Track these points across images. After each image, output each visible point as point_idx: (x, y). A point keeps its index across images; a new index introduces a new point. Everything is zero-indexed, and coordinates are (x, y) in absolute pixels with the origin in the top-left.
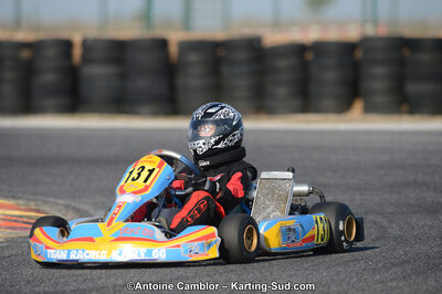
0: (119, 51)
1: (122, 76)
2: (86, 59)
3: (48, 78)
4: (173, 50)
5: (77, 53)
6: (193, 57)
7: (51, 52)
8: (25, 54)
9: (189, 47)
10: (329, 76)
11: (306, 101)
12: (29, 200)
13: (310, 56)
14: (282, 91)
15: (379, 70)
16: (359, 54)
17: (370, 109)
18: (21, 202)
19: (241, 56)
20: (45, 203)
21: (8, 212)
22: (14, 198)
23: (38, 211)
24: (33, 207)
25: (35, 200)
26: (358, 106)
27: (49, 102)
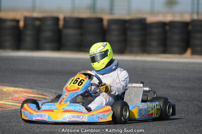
0: (80, 23)
1: (82, 34)
2: (65, 26)
3: (47, 34)
4: (105, 23)
5: (61, 23)
6: (114, 27)
7: (49, 22)
8: (37, 23)
9: (112, 22)
10: (176, 37)
11: (165, 48)
12: (38, 90)
13: (167, 28)
14: (154, 43)
15: (199, 35)
16: (190, 27)
17: (194, 53)
18: (35, 90)
19: (136, 27)
20: (46, 91)
21: (29, 95)
22: (31, 88)
23: (42, 95)
24: (40, 93)
25: (41, 90)
26: (189, 52)
27: (48, 45)
